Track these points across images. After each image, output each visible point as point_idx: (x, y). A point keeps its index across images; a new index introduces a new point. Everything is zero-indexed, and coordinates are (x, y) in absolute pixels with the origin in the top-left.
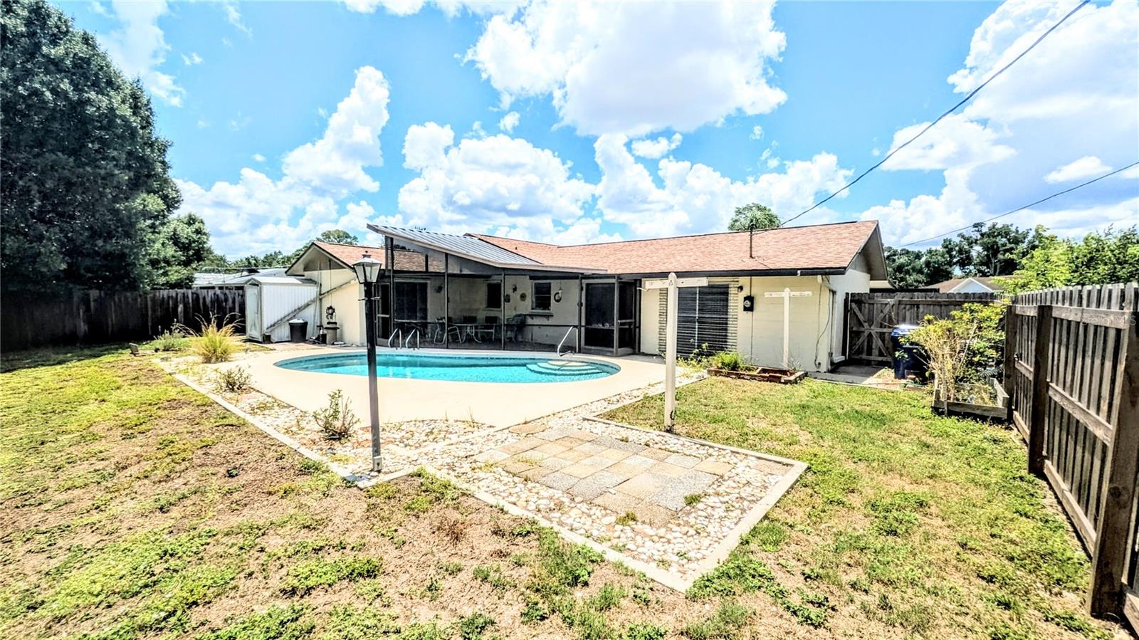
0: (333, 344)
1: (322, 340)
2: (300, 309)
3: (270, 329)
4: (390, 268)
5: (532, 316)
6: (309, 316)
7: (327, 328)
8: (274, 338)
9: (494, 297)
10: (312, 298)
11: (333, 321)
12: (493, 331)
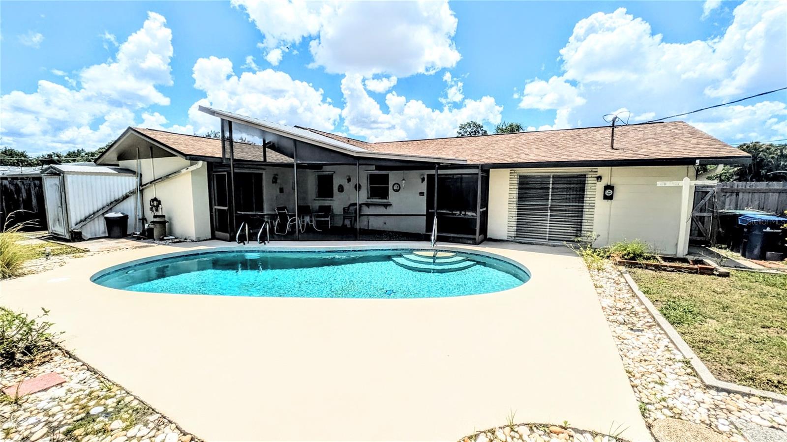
0: (162, 240)
1: (147, 235)
2: (118, 201)
3: (79, 226)
4: (227, 156)
5: (368, 205)
6: (130, 208)
7: (153, 222)
8: (86, 234)
9: (325, 187)
10: (131, 189)
11: (160, 213)
12: (328, 219)
